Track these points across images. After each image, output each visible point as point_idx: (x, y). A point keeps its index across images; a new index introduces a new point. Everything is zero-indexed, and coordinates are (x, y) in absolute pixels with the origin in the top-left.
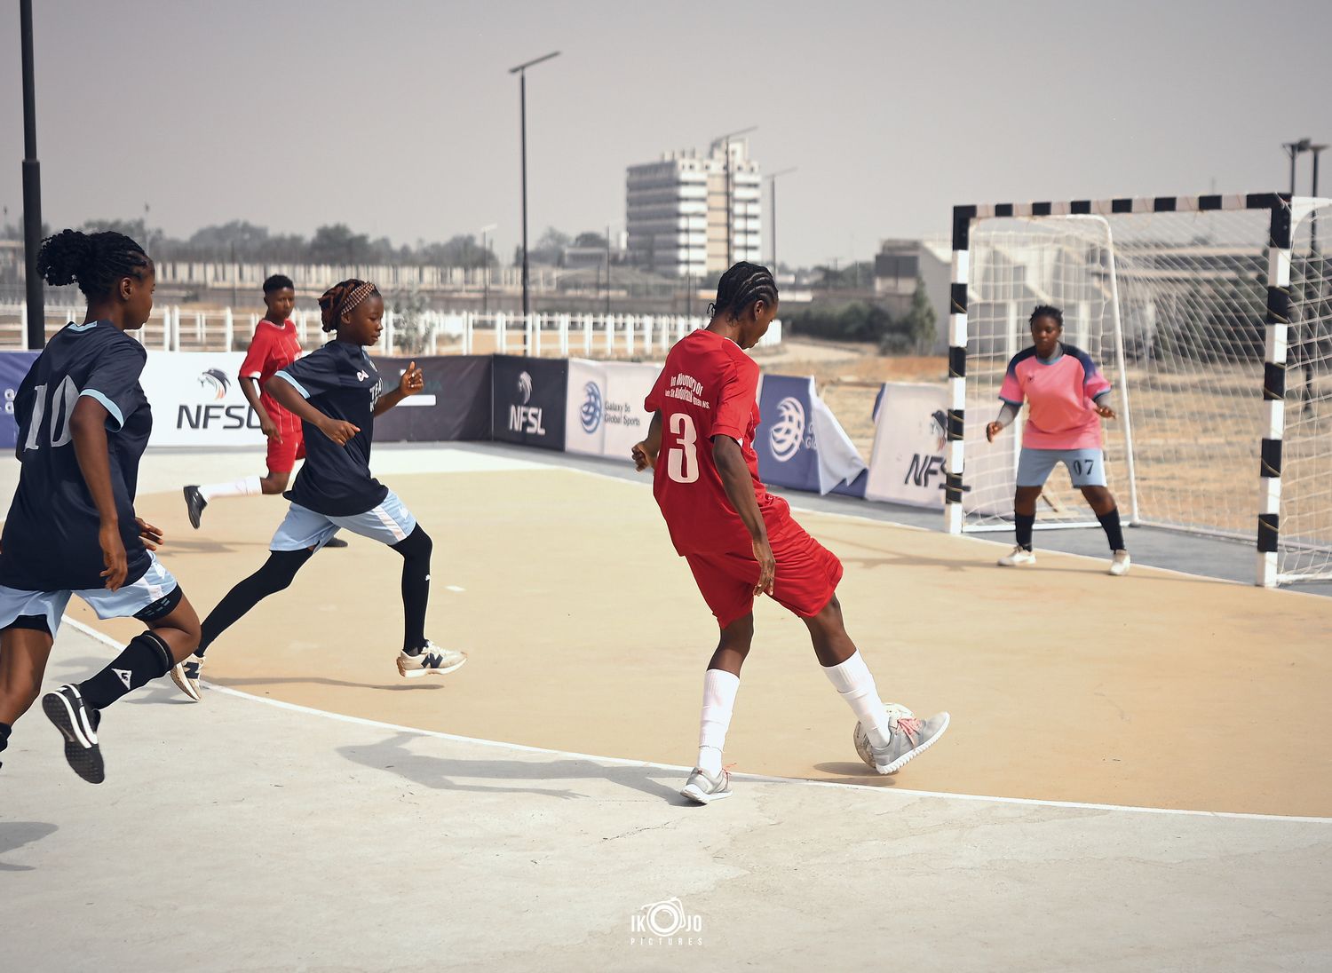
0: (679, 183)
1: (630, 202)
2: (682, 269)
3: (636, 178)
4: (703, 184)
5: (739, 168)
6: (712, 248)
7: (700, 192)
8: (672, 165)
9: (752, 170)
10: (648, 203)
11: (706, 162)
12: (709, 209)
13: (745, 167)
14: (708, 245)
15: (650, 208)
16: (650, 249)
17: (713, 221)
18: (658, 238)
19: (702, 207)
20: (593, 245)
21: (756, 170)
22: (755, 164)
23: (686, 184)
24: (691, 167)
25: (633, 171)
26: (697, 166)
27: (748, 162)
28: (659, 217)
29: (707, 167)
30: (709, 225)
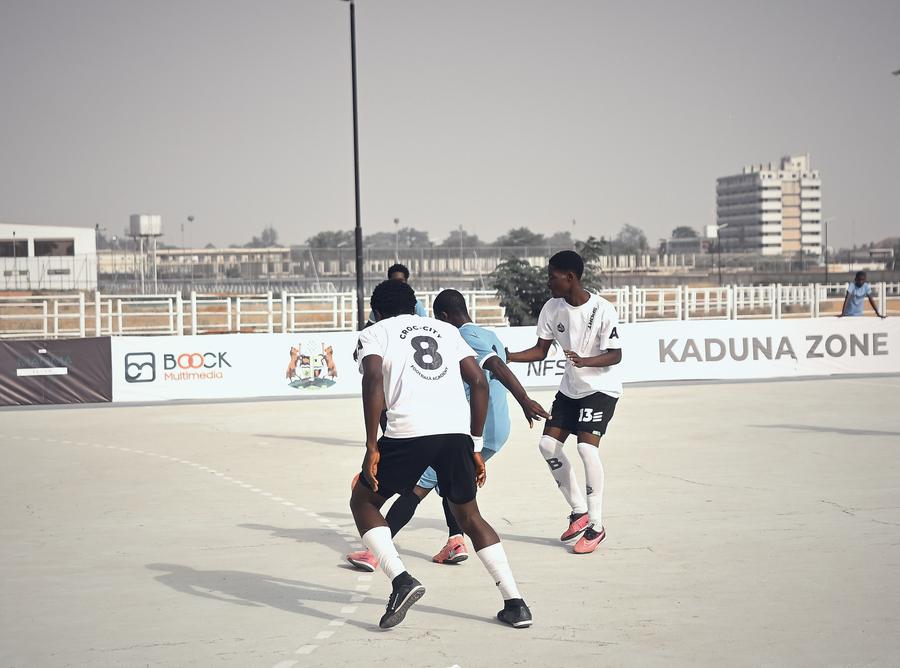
0: (761, 189)
1: (720, 204)
2: (766, 251)
3: (725, 186)
4: (779, 188)
5: (805, 176)
6: (786, 234)
7: (776, 194)
8: (755, 176)
9: (814, 176)
10: (735, 204)
11: (780, 172)
12: (783, 206)
13: (810, 175)
14: (783, 233)
15: (736, 207)
16: (741, 236)
17: (786, 215)
18: (746, 228)
19: (777, 205)
20: (686, 236)
21: (817, 176)
22: (816, 172)
23: (766, 188)
24: (770, 176)
25: (720, 181)
26: (774, 175)
27: (811, 171)
28: (745, 214)
29: (781, 176)
30: (783, 218)
